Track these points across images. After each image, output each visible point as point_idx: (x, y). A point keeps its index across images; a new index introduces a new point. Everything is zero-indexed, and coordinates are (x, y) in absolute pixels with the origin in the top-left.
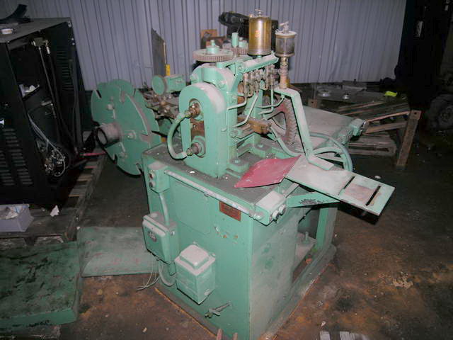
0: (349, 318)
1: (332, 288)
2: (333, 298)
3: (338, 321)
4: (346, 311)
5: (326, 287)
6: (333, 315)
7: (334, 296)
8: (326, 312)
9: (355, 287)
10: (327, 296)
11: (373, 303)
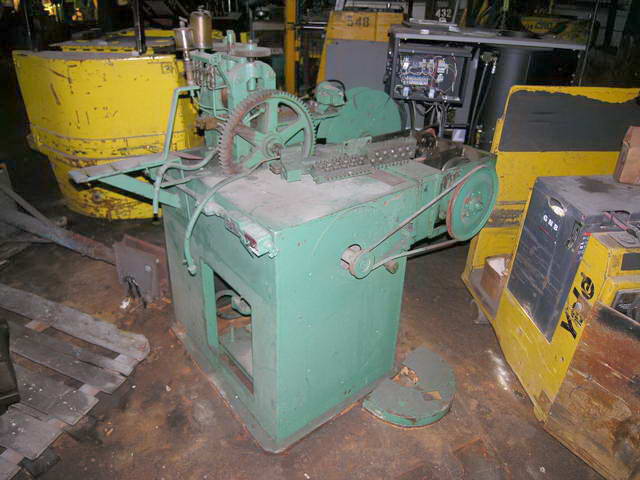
0: (158, 417)
1: (208, 419)
2: (193, 413)
3: (161, 404)
4: (168, 418)
5: (212, 413)
6: (172, 402)
7: (195, 415)
8: (179, 397)
9: (192, 449)
10: (199, 408)
11: (158, 458)
